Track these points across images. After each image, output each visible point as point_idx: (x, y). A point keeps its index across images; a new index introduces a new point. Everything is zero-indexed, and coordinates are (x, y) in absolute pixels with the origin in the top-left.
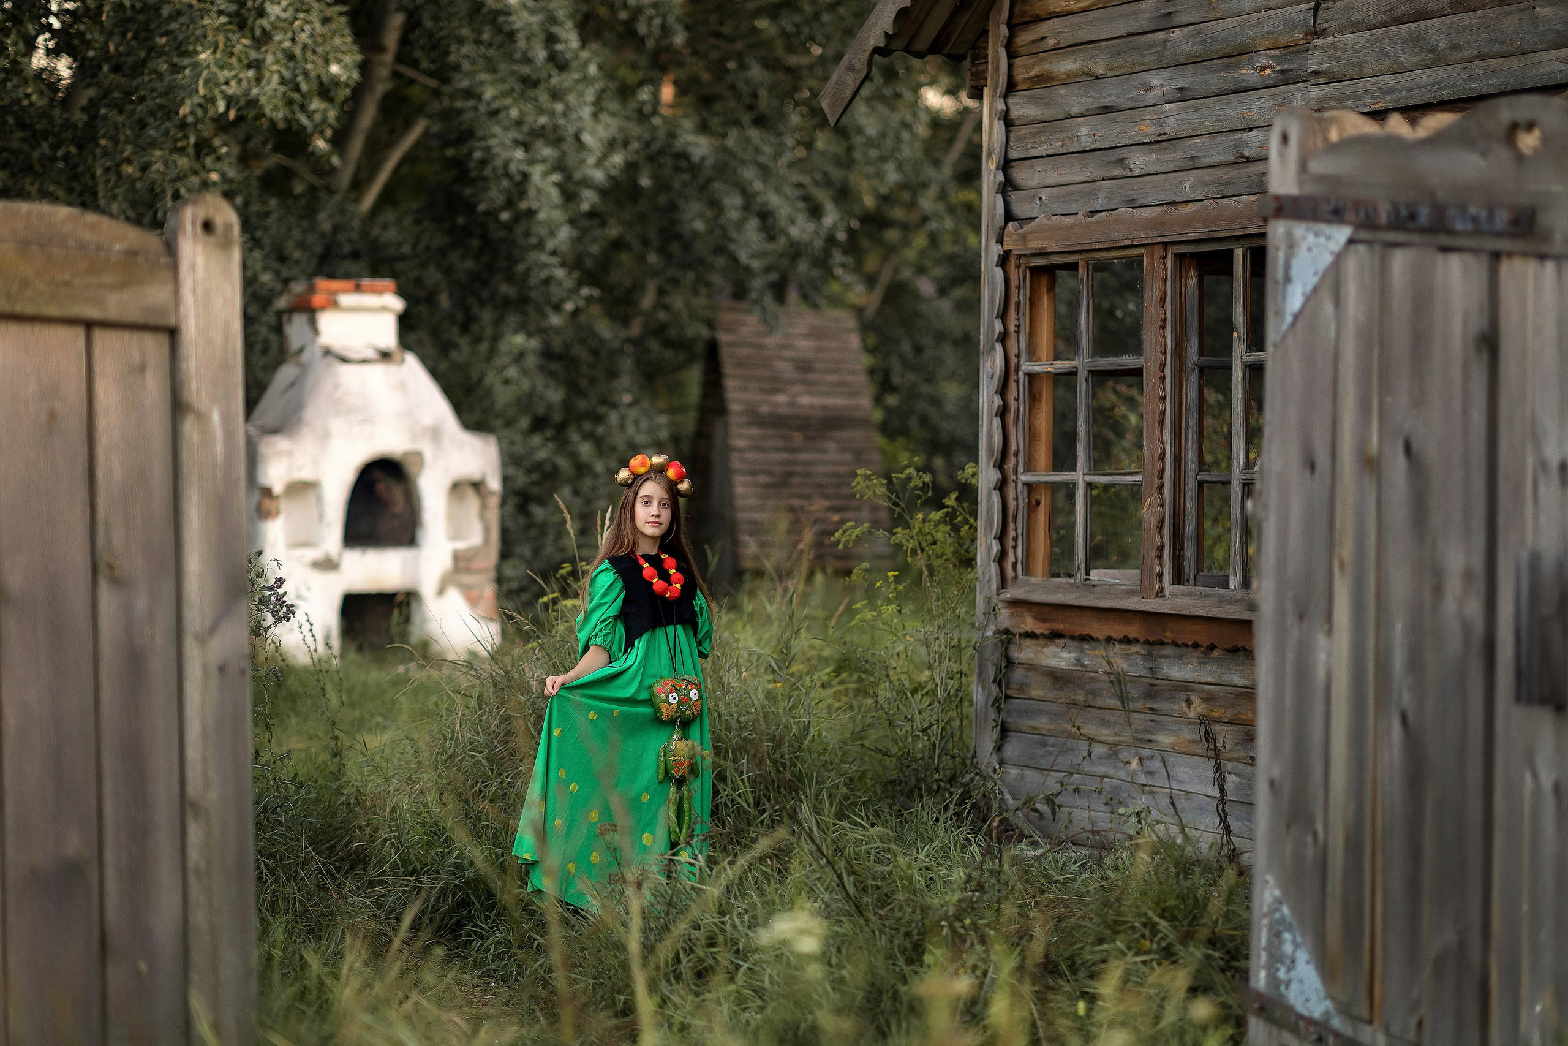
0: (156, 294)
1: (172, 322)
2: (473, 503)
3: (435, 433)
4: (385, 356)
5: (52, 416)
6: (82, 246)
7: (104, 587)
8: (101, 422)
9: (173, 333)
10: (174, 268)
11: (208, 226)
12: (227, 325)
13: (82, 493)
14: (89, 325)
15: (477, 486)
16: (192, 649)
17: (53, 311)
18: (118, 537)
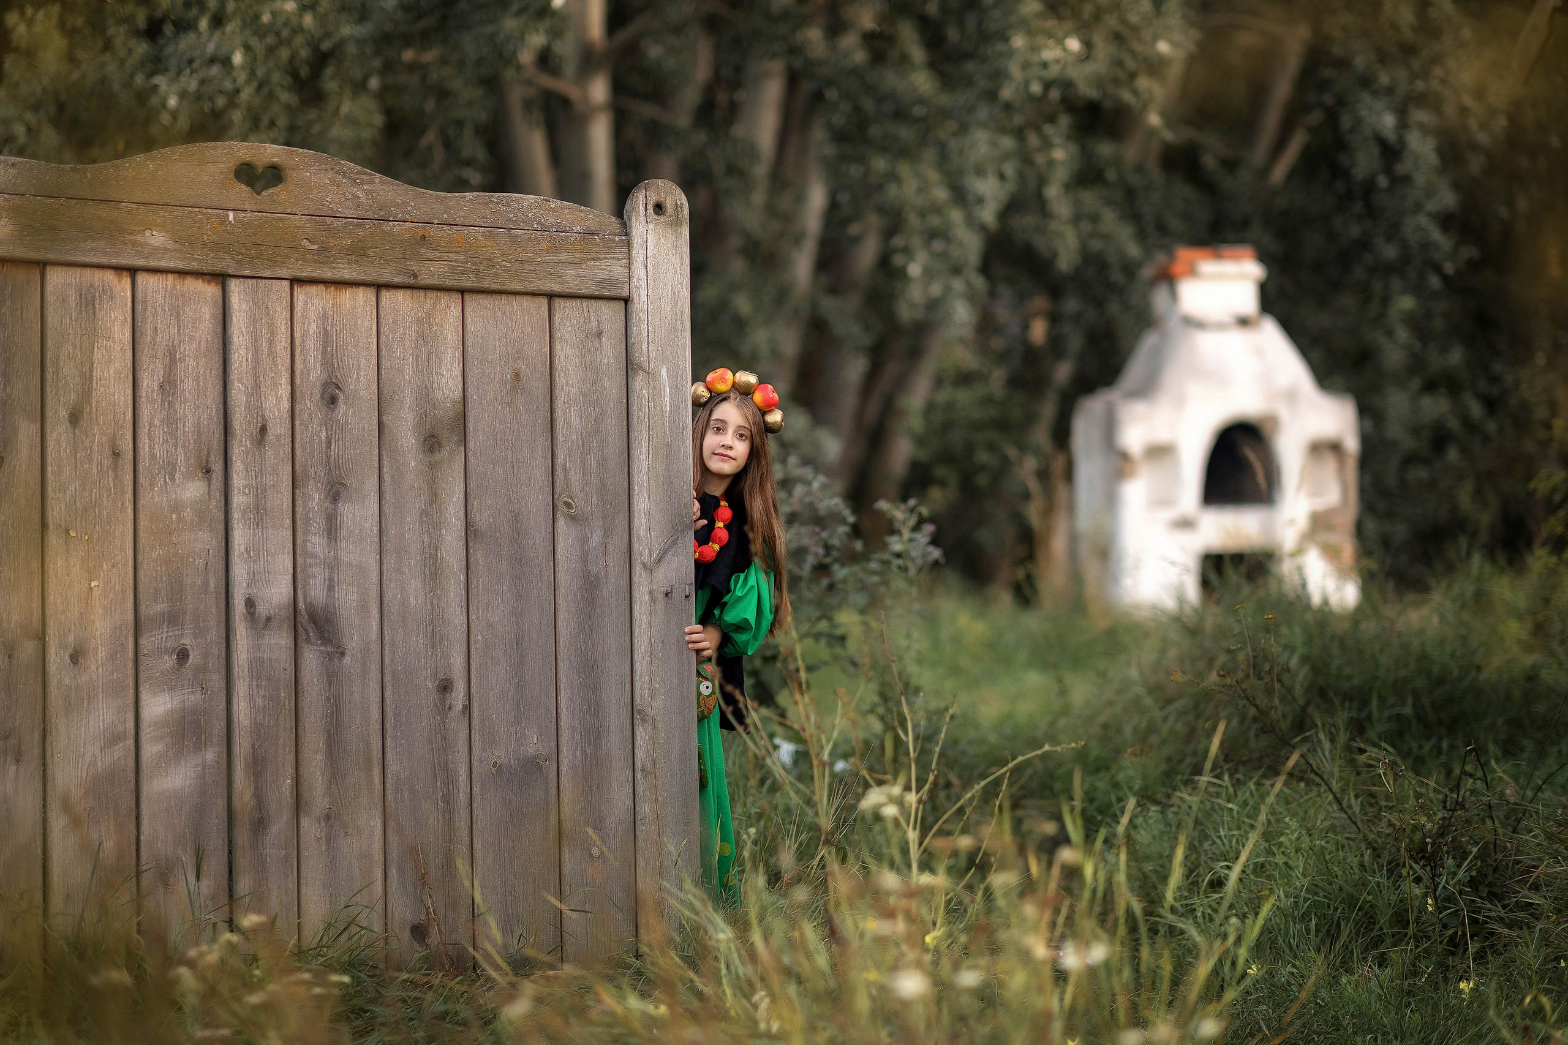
0: (612, 268)
1: (626, 294)
2: (1330, 465)
3: (1291, 396)
4: (1244, 322)
5: (517, 376)
6: (545, 229)
7: (561, 522)
8: (560, 381)
9: (626, 301)
10: (628, 245)
11: (659, 208)
12: (676, 294)
13: (543, 442)
14: (551, 296)
15: (1335, 447)
16: (640, 577)
17: (517, 286)
18: (575, 479)
